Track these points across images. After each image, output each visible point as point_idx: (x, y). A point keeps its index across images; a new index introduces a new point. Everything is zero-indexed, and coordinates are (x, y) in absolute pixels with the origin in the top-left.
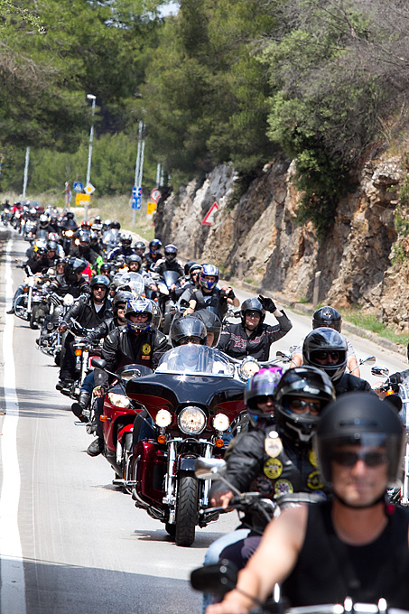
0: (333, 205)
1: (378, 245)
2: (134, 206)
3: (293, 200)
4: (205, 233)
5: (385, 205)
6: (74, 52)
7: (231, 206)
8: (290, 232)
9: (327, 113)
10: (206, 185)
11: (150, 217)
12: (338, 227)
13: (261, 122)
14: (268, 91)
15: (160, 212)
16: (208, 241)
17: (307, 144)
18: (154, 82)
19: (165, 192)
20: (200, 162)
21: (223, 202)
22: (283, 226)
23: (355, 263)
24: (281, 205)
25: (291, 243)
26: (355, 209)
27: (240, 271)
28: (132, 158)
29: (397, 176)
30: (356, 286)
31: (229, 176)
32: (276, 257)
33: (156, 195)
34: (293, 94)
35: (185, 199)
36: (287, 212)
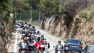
0: (69, 23)
1: (76, 29)
2: (39, 22)
3: (63, 22)
4: (50, 27)
5: (77, 23)
7: (54, 22)
8: (62, 27)
9: (68, 8)
10: (50, 19)
11: (41, 24)
12: (70, 26)
13: (58, 9)
14: (59, 4)
15: (43, 23)
16: (50, 28)
17: (65, 13)
19: (44, 20)
20: (49, 15)
22: (62, 26)
23: (73, 32)
24: (61, 22)
25: (63, 29)
26: (73, 23)
27: (55, 33)
28: (39, 14)
29: (79, 18)
30: (73, 36)
31: (54, 17)
32: (61, 31)
33: (42, 20)
35: (47, 21)
36: (62, 24)
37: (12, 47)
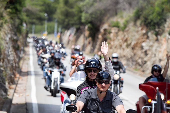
3: (87, 33)
6: (43, 5)
12: (96, 39)
13: (80, 18)
14: (81, 12)
18: (58, 11)
19: (61, 33)
21: (73, 34)
24: (84, 35)
25: (87, 42)
33: (59, 34)
34: (87, 12)
37: (28, 64)
